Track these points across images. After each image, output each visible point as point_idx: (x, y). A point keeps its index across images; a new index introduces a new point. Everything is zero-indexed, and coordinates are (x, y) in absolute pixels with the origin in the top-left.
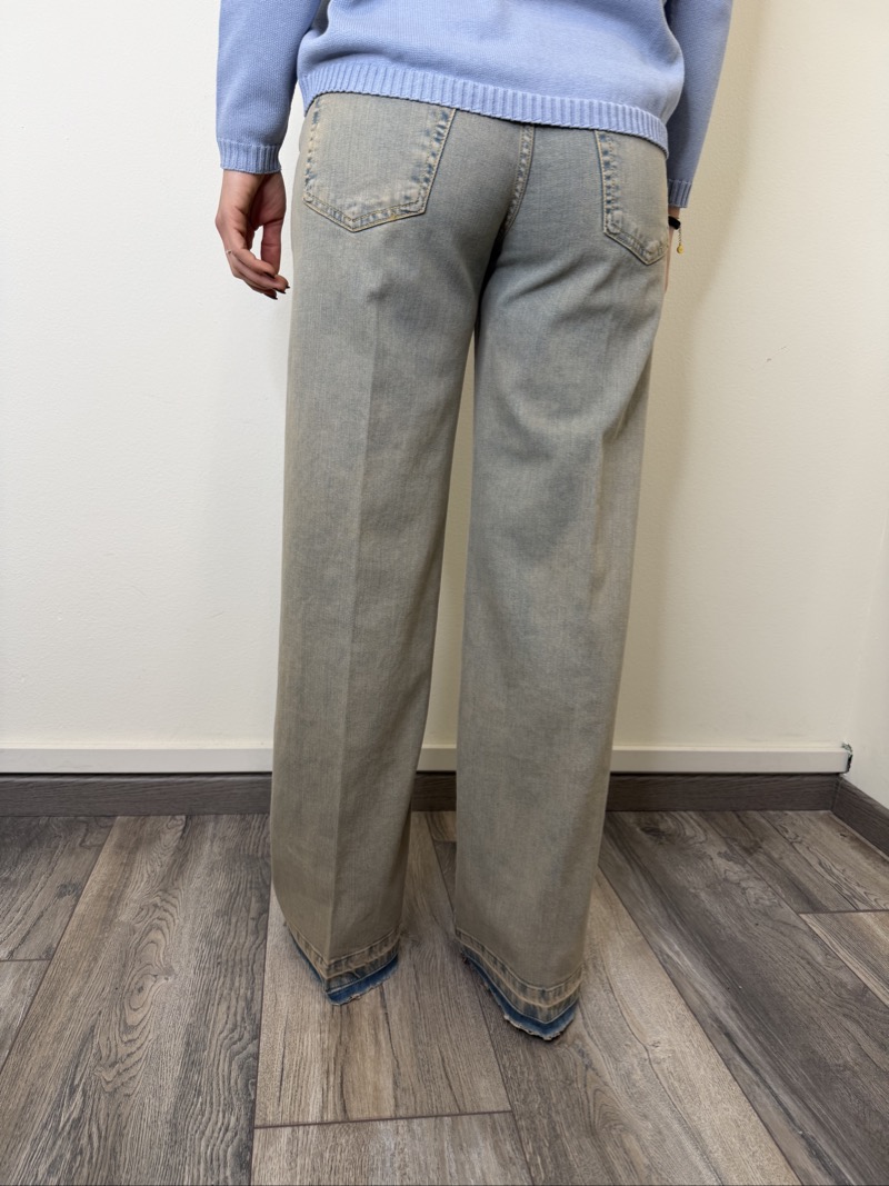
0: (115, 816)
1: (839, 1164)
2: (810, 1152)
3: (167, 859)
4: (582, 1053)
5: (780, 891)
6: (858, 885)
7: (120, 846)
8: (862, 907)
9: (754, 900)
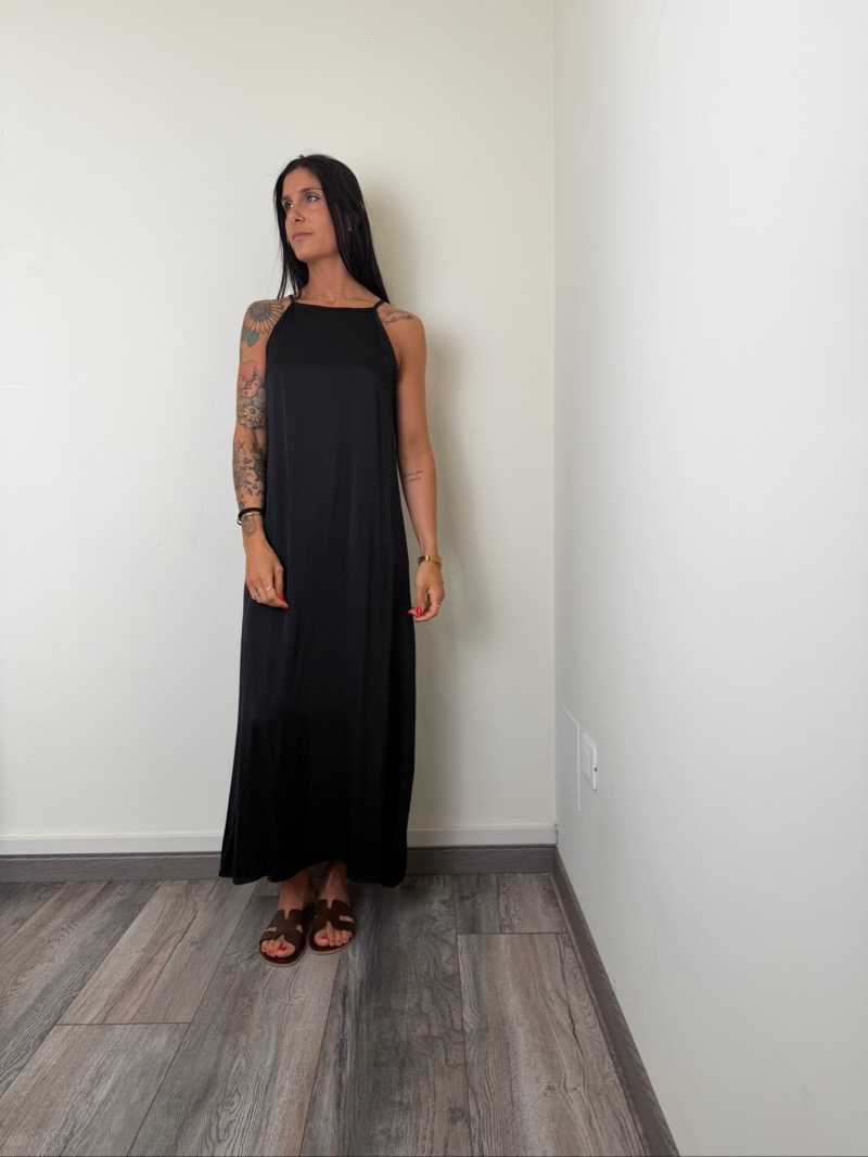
0: (64, 883)
1: (349, 1050)
2: (338, 1045)
3: (82, 906)
4: (251, 1000)
5: (459, 921)
6: (519, 919)
7: (59, 899)
8: (507, 930)
9: (435, 926)
